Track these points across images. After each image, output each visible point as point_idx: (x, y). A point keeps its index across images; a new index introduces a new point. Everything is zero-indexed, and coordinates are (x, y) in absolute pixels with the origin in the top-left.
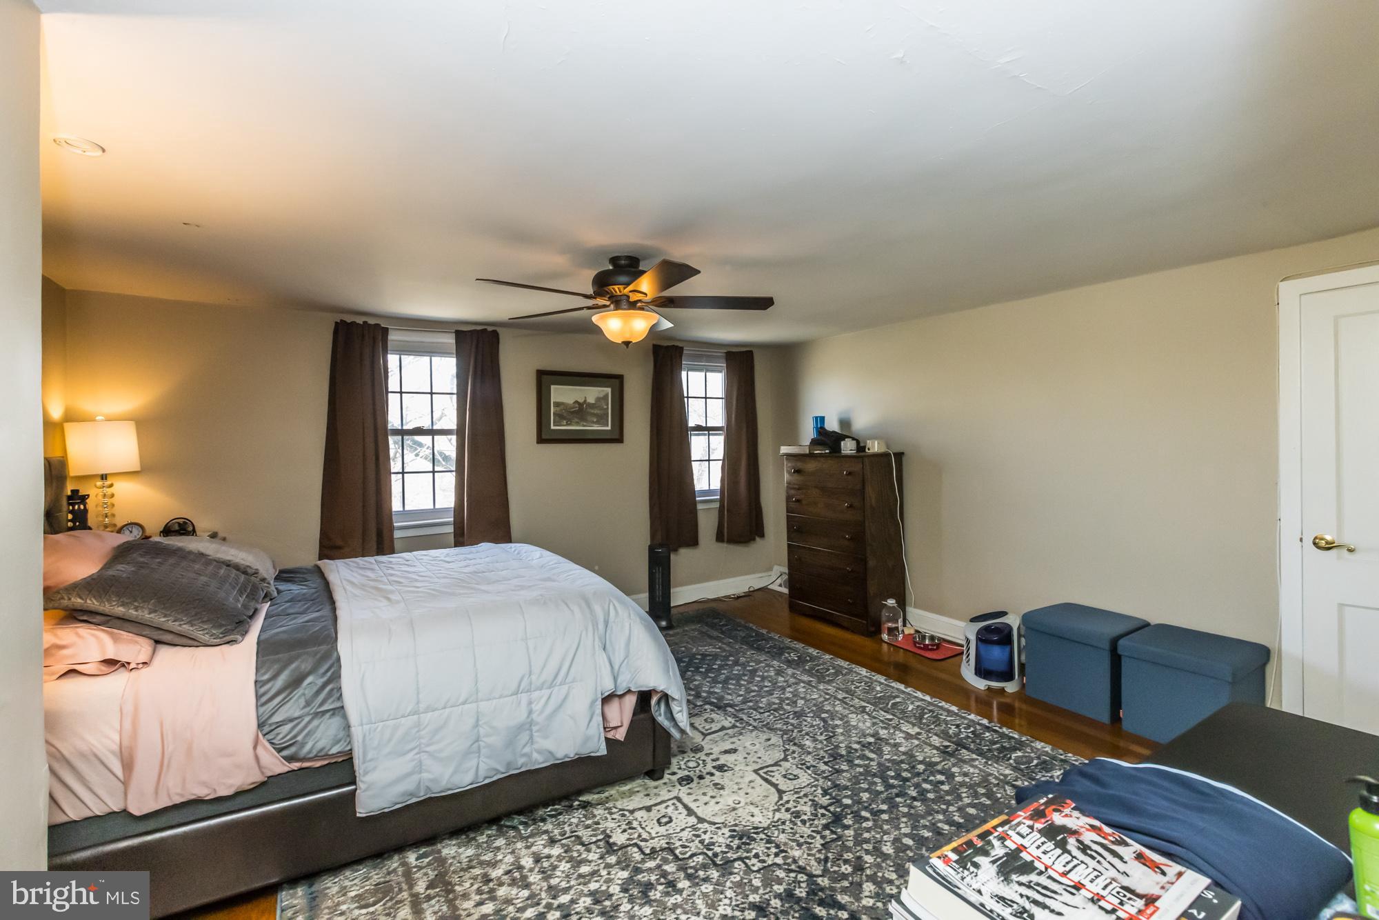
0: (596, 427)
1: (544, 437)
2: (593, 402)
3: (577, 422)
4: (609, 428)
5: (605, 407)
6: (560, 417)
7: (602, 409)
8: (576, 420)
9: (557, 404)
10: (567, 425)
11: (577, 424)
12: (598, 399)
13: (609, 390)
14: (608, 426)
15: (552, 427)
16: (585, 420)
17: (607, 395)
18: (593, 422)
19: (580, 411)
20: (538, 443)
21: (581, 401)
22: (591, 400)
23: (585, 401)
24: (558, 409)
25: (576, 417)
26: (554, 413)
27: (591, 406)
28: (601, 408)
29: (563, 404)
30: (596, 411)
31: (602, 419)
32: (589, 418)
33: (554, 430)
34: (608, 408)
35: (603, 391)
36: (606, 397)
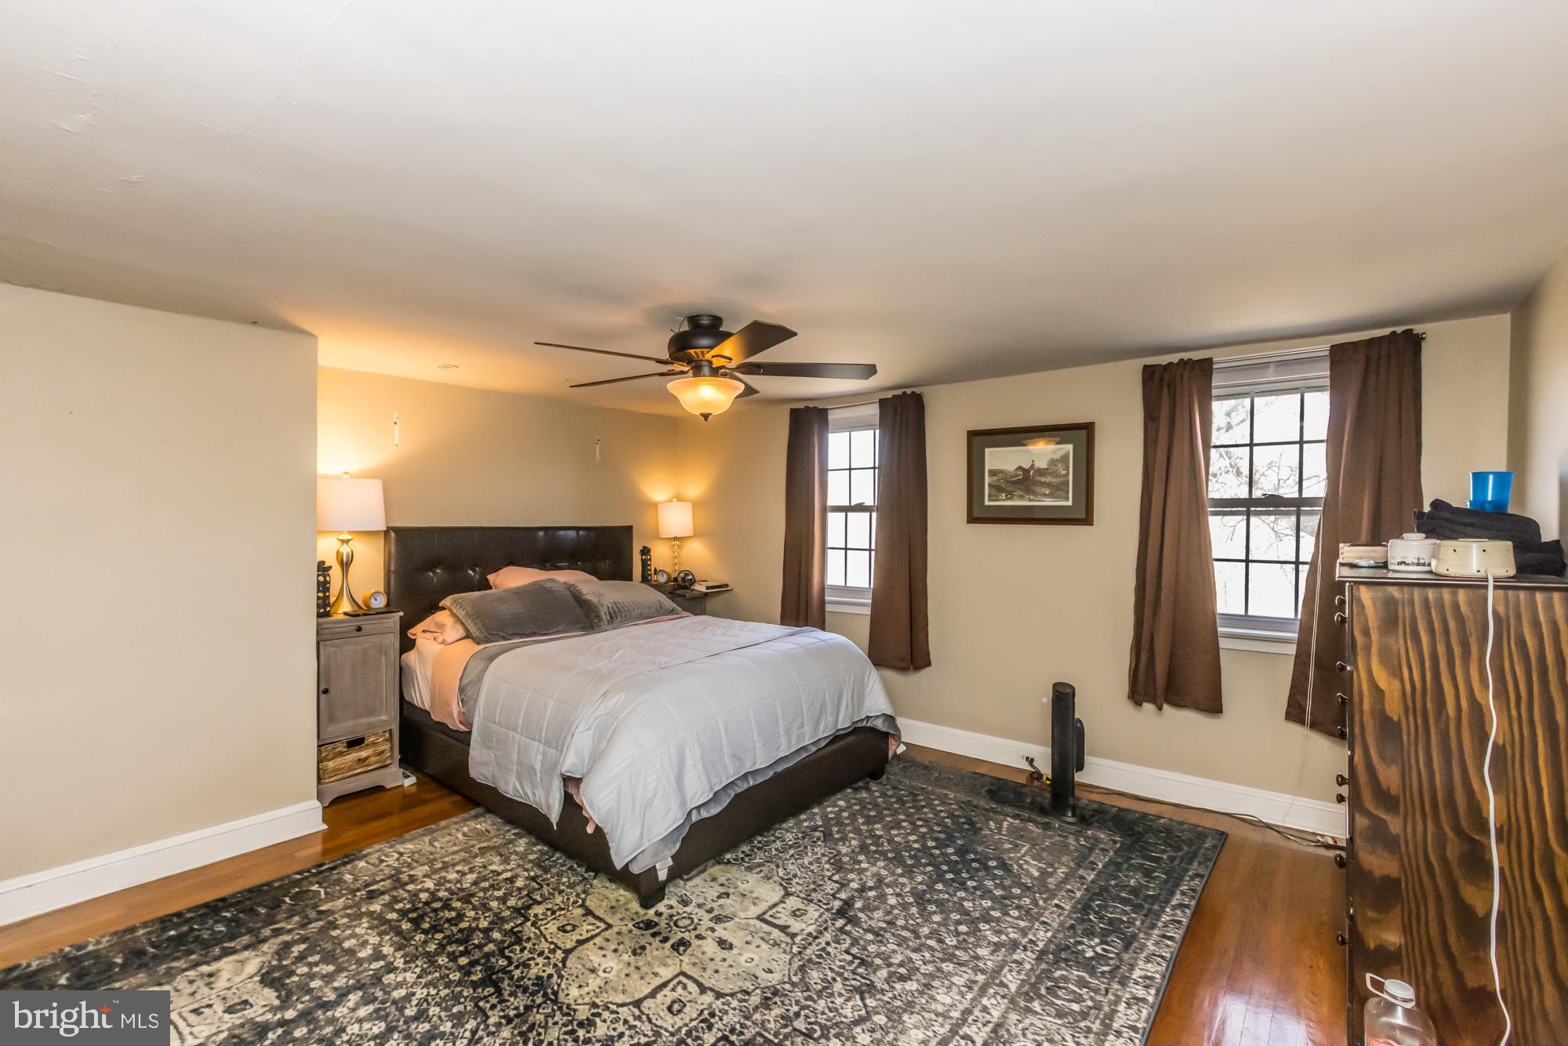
0: (1049, 502)
1: (976, 515)
2: (1045, 466)
3: (1022, 496)
4: (1070, 503)
5: (1064, 472)
6: (996, 488)
7: (1058, 475)
8: (1019, 493)
9: (993, 473)
10: (1007, 499)
11: (1021, 497)
12: (1053, 462)
13: (1070, 447)
14: (1067, 499)
15: (987, 503)
16: (1034, 493)
17: (1068, 453)
18: (1045, 495)
19: (1025, 480)
20: (968, 522)
21: (1026, 466)
22: (1042, 464)
23: (1032, 466)
24: (995, 478)
25: (1020, 489)
26: (989, 485)
27: (1042, 472)
28: (1056, 475)
29: (1001, 471)
30: (1048, 479)
31: (1058, 489)
32: (1038, 489)
33: (988, 506)
34: (1068, 474)
35: (1062, 449)
36: (1064, 459)
